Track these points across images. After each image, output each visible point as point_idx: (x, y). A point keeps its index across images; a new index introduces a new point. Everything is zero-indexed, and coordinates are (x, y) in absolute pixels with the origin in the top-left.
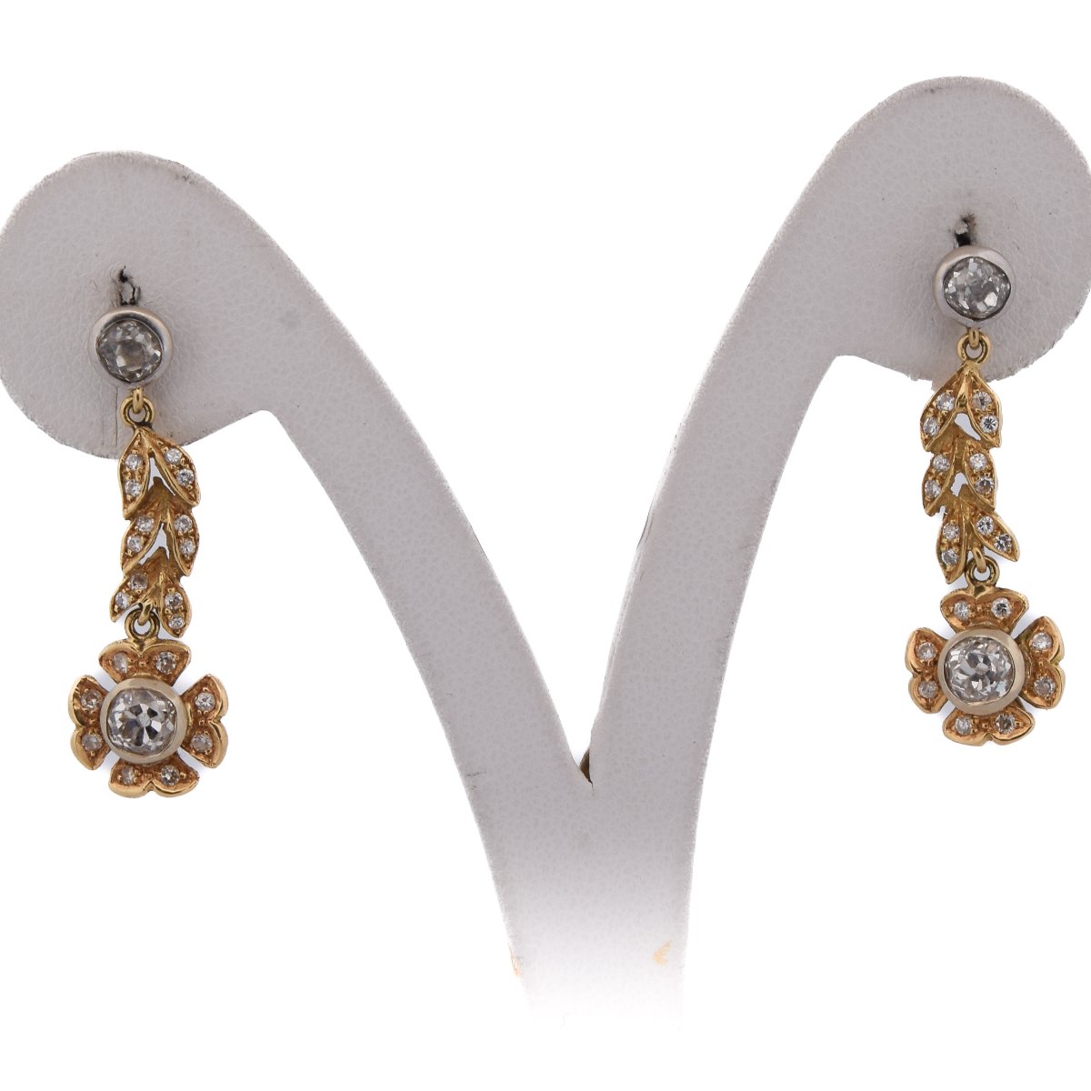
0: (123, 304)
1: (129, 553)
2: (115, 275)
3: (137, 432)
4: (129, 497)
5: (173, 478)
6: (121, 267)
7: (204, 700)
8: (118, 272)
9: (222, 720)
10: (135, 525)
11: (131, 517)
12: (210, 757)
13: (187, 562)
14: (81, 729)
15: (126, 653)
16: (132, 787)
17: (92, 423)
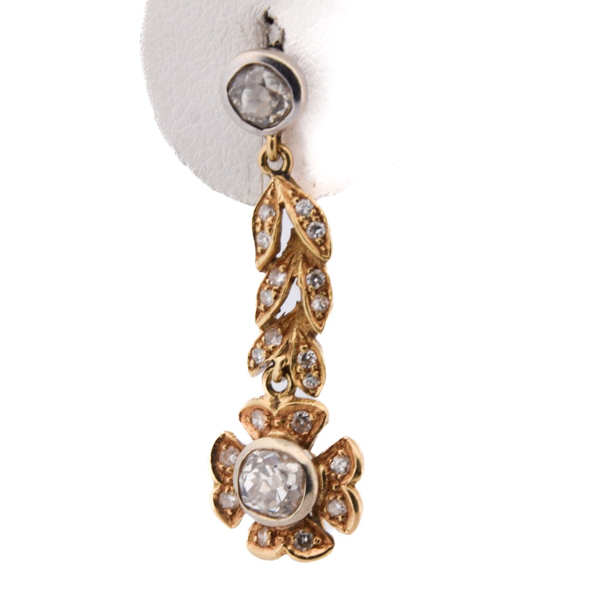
0: (269, 47)
1: (262, 308)
2: (260, 16)
3: (272, 180)
4: (259, 249)
5: (303, 232)
6: (265, 8)
7: (339, 464)
8: (262, 13)
9: (356, 485)
10: (267, 277)
11: (264, 268)
12: (344, 523)
13: (319, 320)
14: (219, 486)
15: (262, 410)
16: (266, 549)
17: (238, 170)
